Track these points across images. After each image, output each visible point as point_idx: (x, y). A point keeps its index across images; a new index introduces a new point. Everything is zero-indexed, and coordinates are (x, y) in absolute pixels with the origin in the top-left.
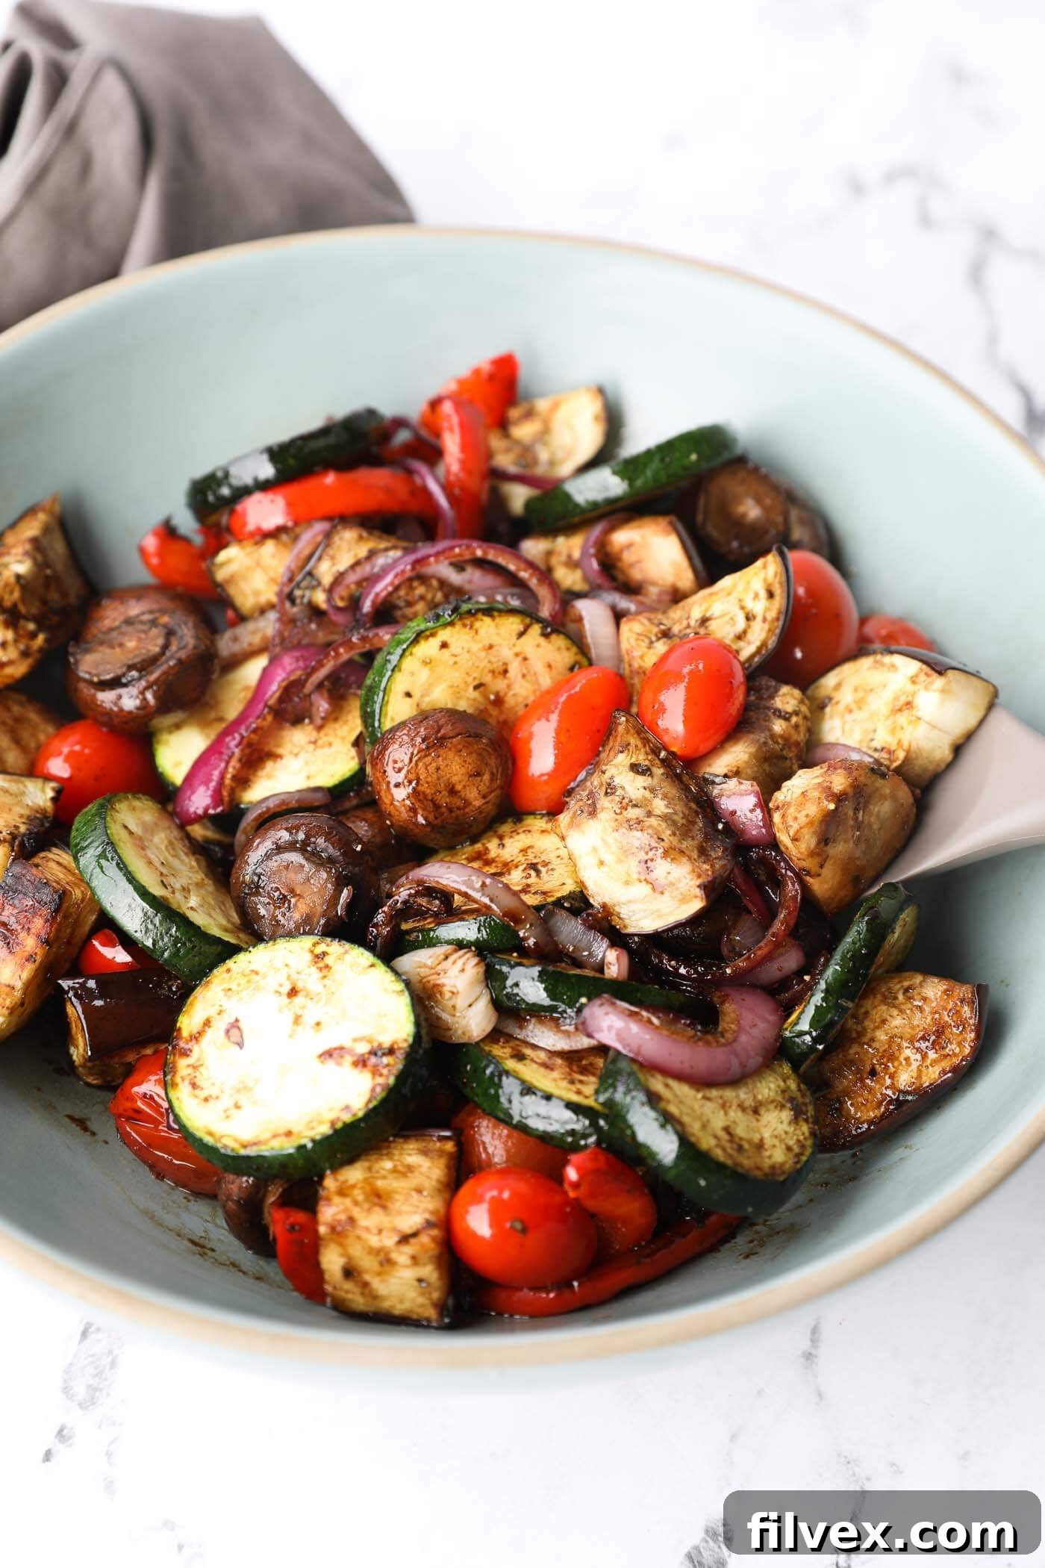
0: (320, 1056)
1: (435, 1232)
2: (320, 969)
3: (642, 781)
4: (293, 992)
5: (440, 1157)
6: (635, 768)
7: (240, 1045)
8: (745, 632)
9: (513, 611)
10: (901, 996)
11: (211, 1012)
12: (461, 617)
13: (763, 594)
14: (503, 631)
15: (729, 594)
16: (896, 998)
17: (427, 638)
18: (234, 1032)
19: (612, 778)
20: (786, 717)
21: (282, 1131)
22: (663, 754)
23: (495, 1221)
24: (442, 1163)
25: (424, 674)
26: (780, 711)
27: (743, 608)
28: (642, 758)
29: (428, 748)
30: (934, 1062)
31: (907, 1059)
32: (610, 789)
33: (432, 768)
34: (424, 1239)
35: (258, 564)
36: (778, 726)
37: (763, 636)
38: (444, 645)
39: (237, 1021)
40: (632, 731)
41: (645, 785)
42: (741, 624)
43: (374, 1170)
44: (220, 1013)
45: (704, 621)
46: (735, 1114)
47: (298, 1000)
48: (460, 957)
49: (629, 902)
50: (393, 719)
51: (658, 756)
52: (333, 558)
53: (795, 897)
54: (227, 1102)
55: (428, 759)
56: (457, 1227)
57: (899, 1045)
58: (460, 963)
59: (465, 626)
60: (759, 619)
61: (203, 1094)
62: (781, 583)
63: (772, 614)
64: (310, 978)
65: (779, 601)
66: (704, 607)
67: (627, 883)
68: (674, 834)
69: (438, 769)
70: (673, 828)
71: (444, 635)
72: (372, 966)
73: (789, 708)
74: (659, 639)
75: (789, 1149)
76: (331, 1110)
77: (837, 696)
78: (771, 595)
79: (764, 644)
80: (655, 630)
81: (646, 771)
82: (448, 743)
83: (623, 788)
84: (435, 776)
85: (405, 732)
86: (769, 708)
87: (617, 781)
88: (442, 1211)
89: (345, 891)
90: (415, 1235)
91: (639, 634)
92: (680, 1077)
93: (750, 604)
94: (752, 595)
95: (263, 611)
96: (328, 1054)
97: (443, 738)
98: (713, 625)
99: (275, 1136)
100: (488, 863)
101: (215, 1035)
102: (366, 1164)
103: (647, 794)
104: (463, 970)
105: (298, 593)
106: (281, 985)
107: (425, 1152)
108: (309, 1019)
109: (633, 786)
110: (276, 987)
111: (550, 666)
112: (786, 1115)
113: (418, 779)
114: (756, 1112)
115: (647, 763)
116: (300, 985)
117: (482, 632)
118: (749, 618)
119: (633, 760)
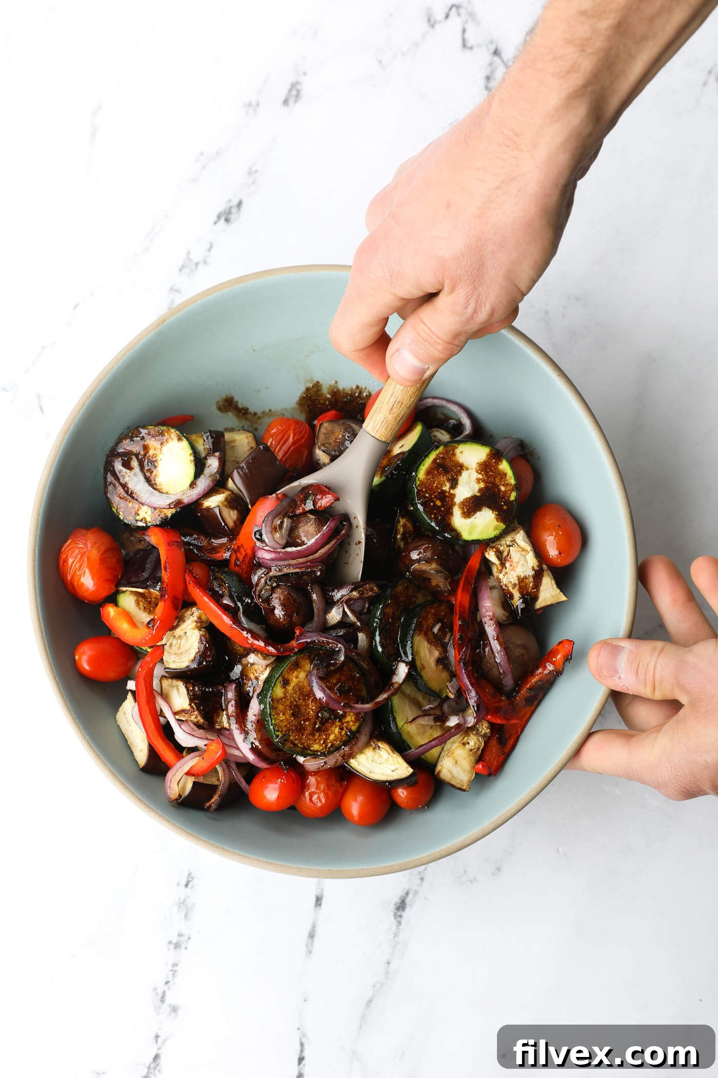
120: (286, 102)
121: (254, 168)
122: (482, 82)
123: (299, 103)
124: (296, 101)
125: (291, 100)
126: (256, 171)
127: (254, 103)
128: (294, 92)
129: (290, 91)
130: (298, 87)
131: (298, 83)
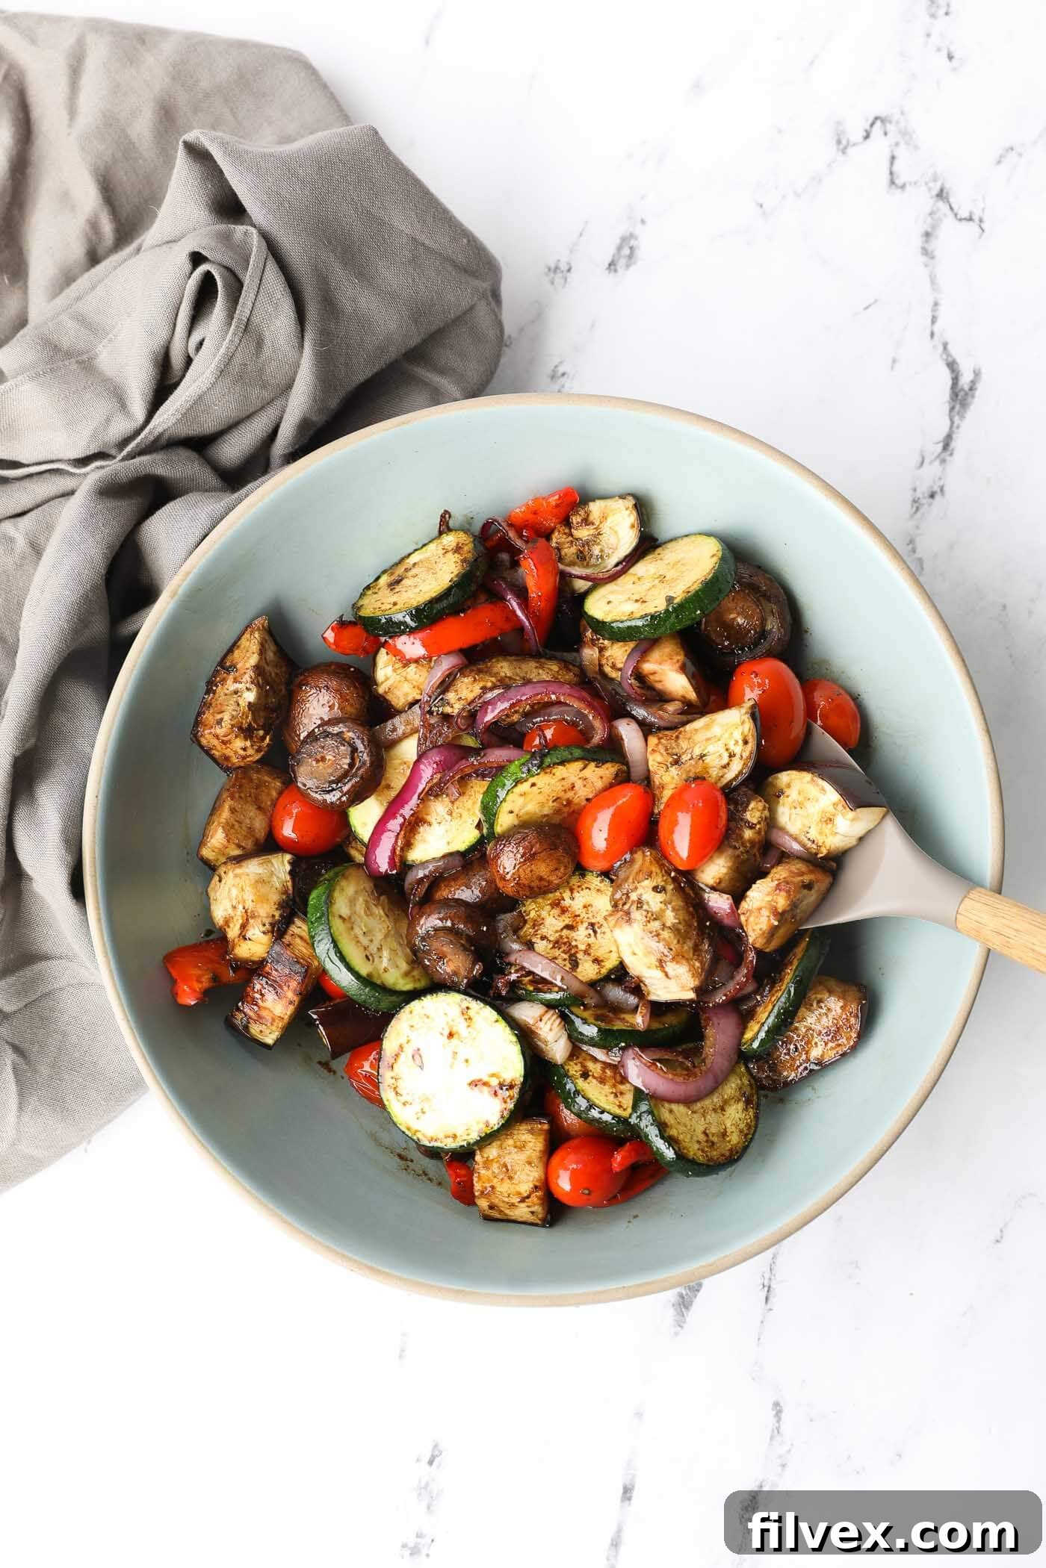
0: (470, 1084)
1: (539, 1193)
2: (466, 1019)
3: (660, 897)
4: (451, 1035)
5: (540, 1135)
6: (655, 889)
7: (421, 1067)
8: (728, 764)
9: (577, 759)
10: (815, 1004)
11: (404, 1040)
12: (543, 769)
13: (741, 742)
14: (571, 771)
15: (719, 740)
16: (812, 1005)
17: (522, 783)
18: (417, 1057)
19: (641, 895)
20: (752, 827)
21: (450, 1133)
22: (673, 874)
23: (573, 1180)
24: (541, 1139)
25: (520, 801)
26: (749, 822)
27: (727, 750)
28: (659, 881)
29: (525, 861)
30: (832, 1048)
31: (816, 1043)
32: (640, 903)
33: (528, 871)
34: (534, 1199)
35: (406, 679)
36: (748, 834)
37: (739, 768)
38: (533, 785)
39: (418, 1050)
40: (654, 862)
41: (662, 900)
42: (725, 760)
43: (503, 1147)
44: (408, 1042)
45: (702, 756)
46: (712, 1117)
47: (454, 1041)
48: (549, 1019)
49: (651, 977)
50: (501, 826)
51: (670, 875)
52: (456, 691)
53: (752, 961)
54: (416, 1107)
55: (524, 867)
56: (553, 1186)
57: (812, 1035)
58: (549, 1023)
59: (546, 773)
60: (738, 756)
61: (403, 1099)
62: (752, 735)
63: (746, 754)
64: (461, 1026)
65: (752, 746)
66: (703, 747)
67: (649, 967)
68: (678, 942)
69: (531, 871)
70: (678, 937)
71: (532, 780)
72: (497, 1021)
73: (755, 821)
74: (672, 765)
75: (741, 1131)
76: (478, 1123)
77: (787, 792)
78: (746, 742)
79: (740, 773)
80: (671, 760)
81: (663, 889)
82: (537, 857)
83: (648, 903)
84: (530, 875)
85: (510, 849)
86: (742, 820)
87: (644, 898)
88: (543, 1177)
89: (477, 967)
90: (528, 1197)
91: (660, 763)
92: (677, 1101)
93: (732, 747)
94: (734, 742)
95: (412, 705)
96: (474, 1084)
97: (535, 854)
98: (708, 759)
99: (447, 1137)
100: (564, 911)
101: (405, 1058)
102: (499, 1143)
103: (663, 906)
104: (551, 1030)
105: (434, 709)
106: (443, 1029)
107: (531, 1132)
108: (461, 1057)
109: (654, 901)
110: (441, 1030)
111: (601, 777)
112: (740, 1106)
113: (519, 877)
114: (723, 1109)
115: (663, 883)
116: (454, 1030)
117: (557, 774)
118: (731, 756)
119: (655, 884)
120: (612, 266)
121: (561, 370)
122: (918, 241)
123: (633, 268)
124: (628, 266)
125: (622, 262)
126: (563, 374)
127: (564, 267)
128: (626, 251)
129: (619, 248)
130: (633, 243)
131: (632, 236)
